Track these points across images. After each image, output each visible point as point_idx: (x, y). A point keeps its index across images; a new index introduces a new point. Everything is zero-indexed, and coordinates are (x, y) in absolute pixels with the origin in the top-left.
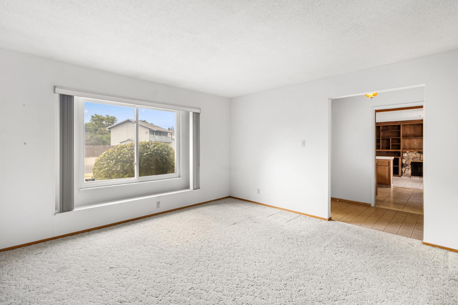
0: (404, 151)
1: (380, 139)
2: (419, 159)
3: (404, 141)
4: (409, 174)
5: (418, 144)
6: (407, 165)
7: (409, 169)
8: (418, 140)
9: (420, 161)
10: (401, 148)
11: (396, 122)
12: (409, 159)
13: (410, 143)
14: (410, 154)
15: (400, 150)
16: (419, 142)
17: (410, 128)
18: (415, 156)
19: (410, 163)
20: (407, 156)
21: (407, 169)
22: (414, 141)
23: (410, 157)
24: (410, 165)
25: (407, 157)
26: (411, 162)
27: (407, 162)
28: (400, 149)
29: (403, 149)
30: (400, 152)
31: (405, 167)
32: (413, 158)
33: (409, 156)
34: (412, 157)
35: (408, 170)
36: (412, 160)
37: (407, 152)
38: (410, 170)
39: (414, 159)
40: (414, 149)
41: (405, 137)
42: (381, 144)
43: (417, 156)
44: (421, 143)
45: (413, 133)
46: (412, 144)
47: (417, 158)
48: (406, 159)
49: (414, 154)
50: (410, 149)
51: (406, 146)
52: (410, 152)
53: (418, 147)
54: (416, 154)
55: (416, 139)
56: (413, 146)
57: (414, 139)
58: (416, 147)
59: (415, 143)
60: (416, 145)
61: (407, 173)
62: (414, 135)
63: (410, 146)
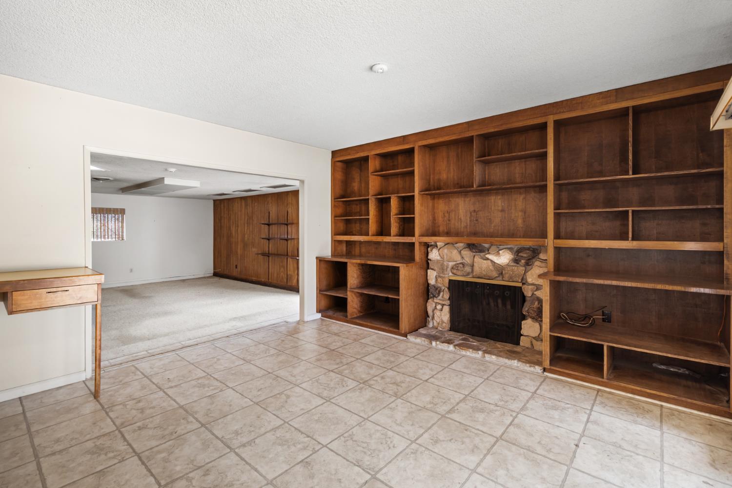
1: (368, 200)
2: (468, 269)
3: (433, 207)
4: (443, 322)
5: (469, 215)
6: (438, 291)
7: (443, 305)
8: (468, 199)
9: (473, 277)
10: (417, 232)
12: (443, 269)
13: (449, 212)
14: (445, 251)
15: (413, 240)
16: (472, 209)
17: (449, 156)
18: (459, 260)
19: (447, 285)
20: (439, 258)
21: (439, 307)
23: (445, 263)
24: (446, 288)
25: (438, 261)
26: (450, 281)
27: (439, 279)
28: (413, 234)
29: (421, 235)
30: (413, 244)
31: (434, 296)
32: (452, 268)
33: (444, 259)
34: (451, 264)
35: (441, 310)
36: (451, 274)
37: (440, 245)
38: (446, 309)
39: (455, 271)
40: (457, 234)
41: (434, 191)
42: (370, 217)
43: (464, 261)
44: (475, 214)
45: (455, 177)
46: (453, 215)
47: (464, 267)
48: (436, 268)
49: (455, 252)
50: (448, 234)
51: (437, 221)
52: (445, 245)
53: (468, 227)
54: (462, 251)
55: (463, 199)
56: (456, 224)
57: (457, 199)
58: (463, 226)
59: (461, 211)
60: (462, 219)
61: (438, 322)
62: (458, 184)
63: (448, 222)
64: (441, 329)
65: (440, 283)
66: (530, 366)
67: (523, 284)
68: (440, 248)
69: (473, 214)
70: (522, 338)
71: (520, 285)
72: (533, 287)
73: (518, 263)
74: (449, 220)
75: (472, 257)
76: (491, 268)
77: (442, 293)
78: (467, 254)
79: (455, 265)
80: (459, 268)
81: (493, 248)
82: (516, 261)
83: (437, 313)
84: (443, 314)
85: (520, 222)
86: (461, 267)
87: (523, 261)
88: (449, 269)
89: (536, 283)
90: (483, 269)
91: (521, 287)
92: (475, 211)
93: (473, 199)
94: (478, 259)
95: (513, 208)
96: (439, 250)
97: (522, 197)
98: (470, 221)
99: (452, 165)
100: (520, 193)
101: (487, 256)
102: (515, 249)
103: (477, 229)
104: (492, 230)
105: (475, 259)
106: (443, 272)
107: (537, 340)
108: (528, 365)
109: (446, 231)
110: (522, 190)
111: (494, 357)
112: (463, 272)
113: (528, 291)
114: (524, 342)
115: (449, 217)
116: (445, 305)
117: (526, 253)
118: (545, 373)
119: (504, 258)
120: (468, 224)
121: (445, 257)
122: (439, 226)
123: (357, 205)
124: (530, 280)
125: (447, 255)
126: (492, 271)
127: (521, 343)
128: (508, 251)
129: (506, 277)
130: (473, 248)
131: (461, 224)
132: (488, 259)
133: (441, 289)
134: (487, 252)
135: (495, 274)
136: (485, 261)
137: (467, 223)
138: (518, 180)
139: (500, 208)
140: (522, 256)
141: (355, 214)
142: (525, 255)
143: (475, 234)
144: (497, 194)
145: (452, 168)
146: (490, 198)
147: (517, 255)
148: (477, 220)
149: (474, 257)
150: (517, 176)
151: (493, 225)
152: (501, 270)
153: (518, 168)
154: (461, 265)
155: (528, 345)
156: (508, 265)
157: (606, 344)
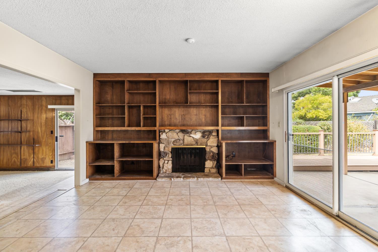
0: (162, 128)
1: (125, 106)
2: (181, 142)
3: (162, 112)
4: (169, 169)
5: (181, 116)
6: (166, 154)
7: (168, 161)
8: (180, 109)
9: (184, 145)
10: (158, 124)
11: (150, 75)
12: (168, 143)
13: (170, 115)
14: (170, 134)
15: (156, 128)
16: (182, 114)
17: (170, 88)
18: (176, 137)
19: (171, 151)
20: (166, 137)
21: (166, 162)
22: (175, 112)
23: (170, 140)
24: (170, 152)
25: (166, 139)
26: (172, 148)
27: (166, 148)
28: (155, 126)
29: (159, 126)
30: (155, 131)
31: (164, 157)
32: (174, 142)
33: (169, 138)
34: (173, 140)
35: (168, 163)
36: (172, 145)
37: (167, 131)
38: (170, 162)
39: (175, 143)
40: (175, 126)
41: (164, 104)
42: (126, 116)
43: (179, 138)
44: (184, 116)
45: (174, 98)
46: (172, 116)
47: (180, 141)
48: (165, 143)
49: (175, 134)
50: (170, 125)
51: (164, 119)
52: (169, 131)
53: (180, 122)
54: (178, 134)
55: (178, 109)
56: (174, 121)
57: (175, 109)
58: (178, 122)
59: (177, 115)
60: (178, 118)
61: (166, 169)
62: (175, 101)
63: (170, 120)
64: (168, 173)
65: (167, 150)
66: (217, 179)
67: (206, 146)
68: (167, 133)
69: (182, 116)
70: (205, 169)
71: (205, 146)
72: (210, 147)
73: (204, 138)
74: (171, 119)
75: (183, 136)
76: (193, 140)
77: (168, 155)
78: (181, 135)
79: (175, 140)
80: (177, 142)
81: (193, 132)
82: (203, 136)
83: (166, 165)
84: (168, 165)
85: (203, 120)
86: (178, 141)
87: (206, 136)
88: (172, 143)
89: (211, 145)
90: (189, 141)
91: (205, 148)
92: (184, 115)
93: (183, 109)
94: (186, 137)
95: (201, 114)
96: (166, 133)
97: (204, 109)
98: (181, 119)
99: (172, 92)
100: (204, 108)
101: (191, 135)
102: (202, 132)
103: (185, 123)
104: (192, 124)
105: (185, 137)
106: (169, 144)
107: (212, 169)
108: (216, 178)
109: (169, 124)
110: (204, 107)
111: (202, 179)
112: (179, 143)
113: (208, 149)
114: (206, 170)
115: (171, 117)
116: (170, 160)
117: (207, 133)
118: (222, 180)
119: (198, 136)
120: (180, 121)
121: (170, 136)
122: (165, 122)
123: (110, 109)
124: (208, 144)
125: (171, 136)
126: (193, 141)
127: (205, 171)
128: (200, 133)
129: (199, 144)
130: (184, 132)
131: (177, 121)
132: (191, 136)
133: (167, 153)
134: (190, 133)
135: (194, 143)
136: (189, 138)
137: (180, 120)
138: (203, 102)
139: (195, 114)
140: (206, 134)
141: (108, 114)
142: (207, 134)
143: (184, 125)
144: (194, 108)
145: (172, 93)
146: (190, 109)
147: (204, 134)
148: (185, 119)
149: (184, 136)
150: (202, 100)
151: (192, 121)
152: (197, 142)
153: (203, 97)
154: (178, 140)
155: (208, 171)
156: (199, 139)
157: (243, 164)
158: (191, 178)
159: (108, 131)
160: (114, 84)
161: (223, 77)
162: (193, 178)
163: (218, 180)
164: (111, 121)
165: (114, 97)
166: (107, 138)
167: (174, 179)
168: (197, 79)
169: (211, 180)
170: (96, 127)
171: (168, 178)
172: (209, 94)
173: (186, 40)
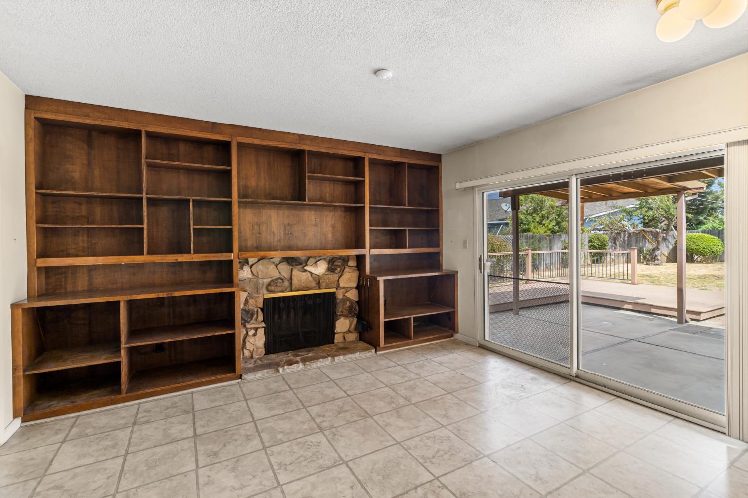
0: (245, 255)
1: (141, 199)
2: (287, 284)
4: (258, 348)
5: (282, 228)
6: (251, 314)
7: (256, 329)
8: (281, 212)
9: (291, 291)
10: (236, 246)
11: (214, 126)
12: (257, 288)
14: (260, 268)
15: (232, 257)
16: (286, 222)
17: (258, 162)
18: (276, 275)
19: (261, 306)
20: (250, 276)
21: (251, 332)
22: (270, 216)
23: (260, 281)
24: (259, 310)
25: (250, 280)
26: (265, 300)
27: (251, 301)
28: (230, 250)
29: (241, 250)
30: (232, 262)
31: (246, 322)
32: (269, 285)
33: (258, 277)
34: (267, 281)
35: (255, 335)
36: (265, 292)
37: (252, 261)
38: (261, 332)
39: (272, 288)
40: (270, 248)
41: (249, 199)
42: (145, 226)
43: (280, 276)
44: (289, 227)
45: (267, 186)
46: (264, 227)
47: (283, 282)
48: (247, 288)
49: (272, 267)
50: (258, 248)
51: (243, 234)
52: (259, 261)
53: (282, 240)
54: (278, 266)
55: (276, 211)
56: (269, 237)
57: (269, 211)
58: (276, 239)
59: (273, 223)
60: (276, 232)
61: (251, 349)
62: (270, 194)
63: (258, 235)
64: (257, 357)
65: (252, 305)
67: (336, 289)
68: (252, 265)
69: (286, 227)
70: (336, 335)
71: (334, 290)
72: (343, 290)
73: (332, 272)
74: (260, 233)
75: (290, 271)
76: (311, 279)
77: (255, 316)
78: (284, 269)
79: (273, 281)
80: (278, 284)
81: (312, 261)
82: (331, 270)
83: (250, 340)
84: (257, 339)
85: (330, 235)
86: (280, 283)
87: (338, 269)
88: (264, 287)
89: (346, 286)
90: (302, 281)
91: (334, 292)
92: (289, 224)
93: (287, 212)
94: (296, 273)
95: (324, 223)
96: (251, 267)
97: (332, 214)
98: (285, 234)
99: (263, 172)
100: (330, 211)
101: (306, 268)
102: (328, 260)
103: (292, 242)
104: (306, 243)
105: (293, 273)
106: (257, 292)
107: (347, 333)
108: (367, 352)
109: (255, 245)
110: (331, 208)
111: (341, 357)
112: (283, 288)
113: (339, 296)
114: (338, 338)
115: (259, 230)
116: (260, 328)
117: (339, 262)
118: (378, 353)
119: (320, 269)
120: (282, 237)
121: (260, 274)
122: (246, 240)
123: (80, 204)
124: (341, 285)
125: (262, 272)
126: (310, 281)
127: (335, 341)
128: (324, 262)
129: (323, 285)
130: (292, 262)
131: (274, 237)
132: (306, 271)
133: (254, 311)
134: (304, 265)
135: (314, 284)
136: (303, 273)
137: (280, 237)
138: (328, 199)
139: (314, 223)
140: (337, 265)
141: (75, 219)
142: (339, 264)
143: (290, 248)
144: (310, 209)
145: (262, 175)
146: (304, 212)
147: (332, 265)
148: (291, 233)
149: (292, 270)
150: (327, 195)
151: (307, 238)
152: (318, 281)
153: (328, 188)
154: (280, 281)
155: (341, 340)
156: (324, 275)
157: (412, 316)
158: (321, 360)
159: (75, 269)
160: (94, 134)
161: (372, 153)
162: (324, 360)
163: (370, 353)
164: (85, 238)
165: (97, 172)
166: (69, 288)
167: (284, 369)
168: (323, 151)
169: (358, 356)
170: (39, 257)
171: (271, 369)
172: (340, 183)
173: (376, 72)
